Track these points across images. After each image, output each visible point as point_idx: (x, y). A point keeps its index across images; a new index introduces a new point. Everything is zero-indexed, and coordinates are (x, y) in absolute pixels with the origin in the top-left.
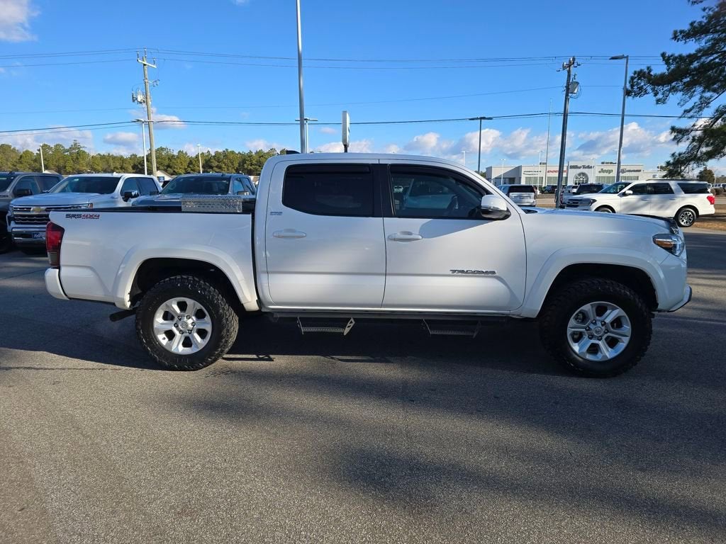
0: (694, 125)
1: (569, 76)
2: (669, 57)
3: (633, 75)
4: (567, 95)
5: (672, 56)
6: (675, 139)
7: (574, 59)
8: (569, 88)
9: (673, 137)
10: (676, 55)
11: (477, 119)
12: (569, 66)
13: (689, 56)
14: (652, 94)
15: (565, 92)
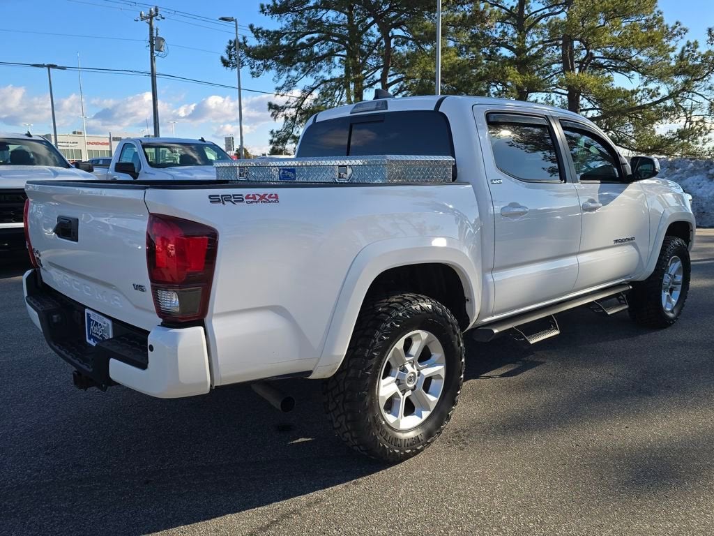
0: (287, 103)
1: (151, 29)
2: (258, 30)
3: (228, 44)
4: (152, 52)
5: (260, 29)
6: (273, 115)
7: (156, 10)
8: (155, 44)
9: (271, 113)
10: (264, 29)
11: (43, 66)
12: (151, 18)
13: (276, 32)
14: (248, 67)
15: (149, 48)
